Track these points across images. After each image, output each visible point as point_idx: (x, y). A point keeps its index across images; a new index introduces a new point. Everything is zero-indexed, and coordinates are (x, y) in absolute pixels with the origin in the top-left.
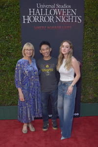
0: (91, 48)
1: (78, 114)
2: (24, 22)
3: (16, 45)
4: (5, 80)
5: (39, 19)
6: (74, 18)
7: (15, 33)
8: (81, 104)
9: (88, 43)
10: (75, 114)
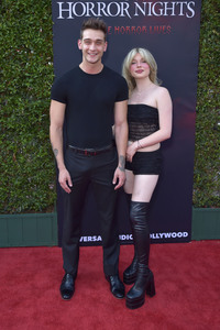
1: (185, 234)
2: (61, 17)
3: (41, 69)
4: (11, 151)
5: (96, 10)
6: (177, 8)
7: (39, 40)
8: (194, 209)
9: (210, 63)
10: (180, 235)
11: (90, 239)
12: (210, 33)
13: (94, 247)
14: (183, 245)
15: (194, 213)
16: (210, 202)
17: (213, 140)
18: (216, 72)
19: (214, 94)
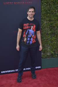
0: (47, 18)
1: (40, 67)
8: (42, 59)
9: (45, 14)
10: (38, 67)
11: (10, 71)
12: (44, 4)
13: (11, 74)
14: (39, 71)
15: (42, 60)
16: (47, 57)
17: (47, 37)
18: (46, 16)
19: (46, 23)
